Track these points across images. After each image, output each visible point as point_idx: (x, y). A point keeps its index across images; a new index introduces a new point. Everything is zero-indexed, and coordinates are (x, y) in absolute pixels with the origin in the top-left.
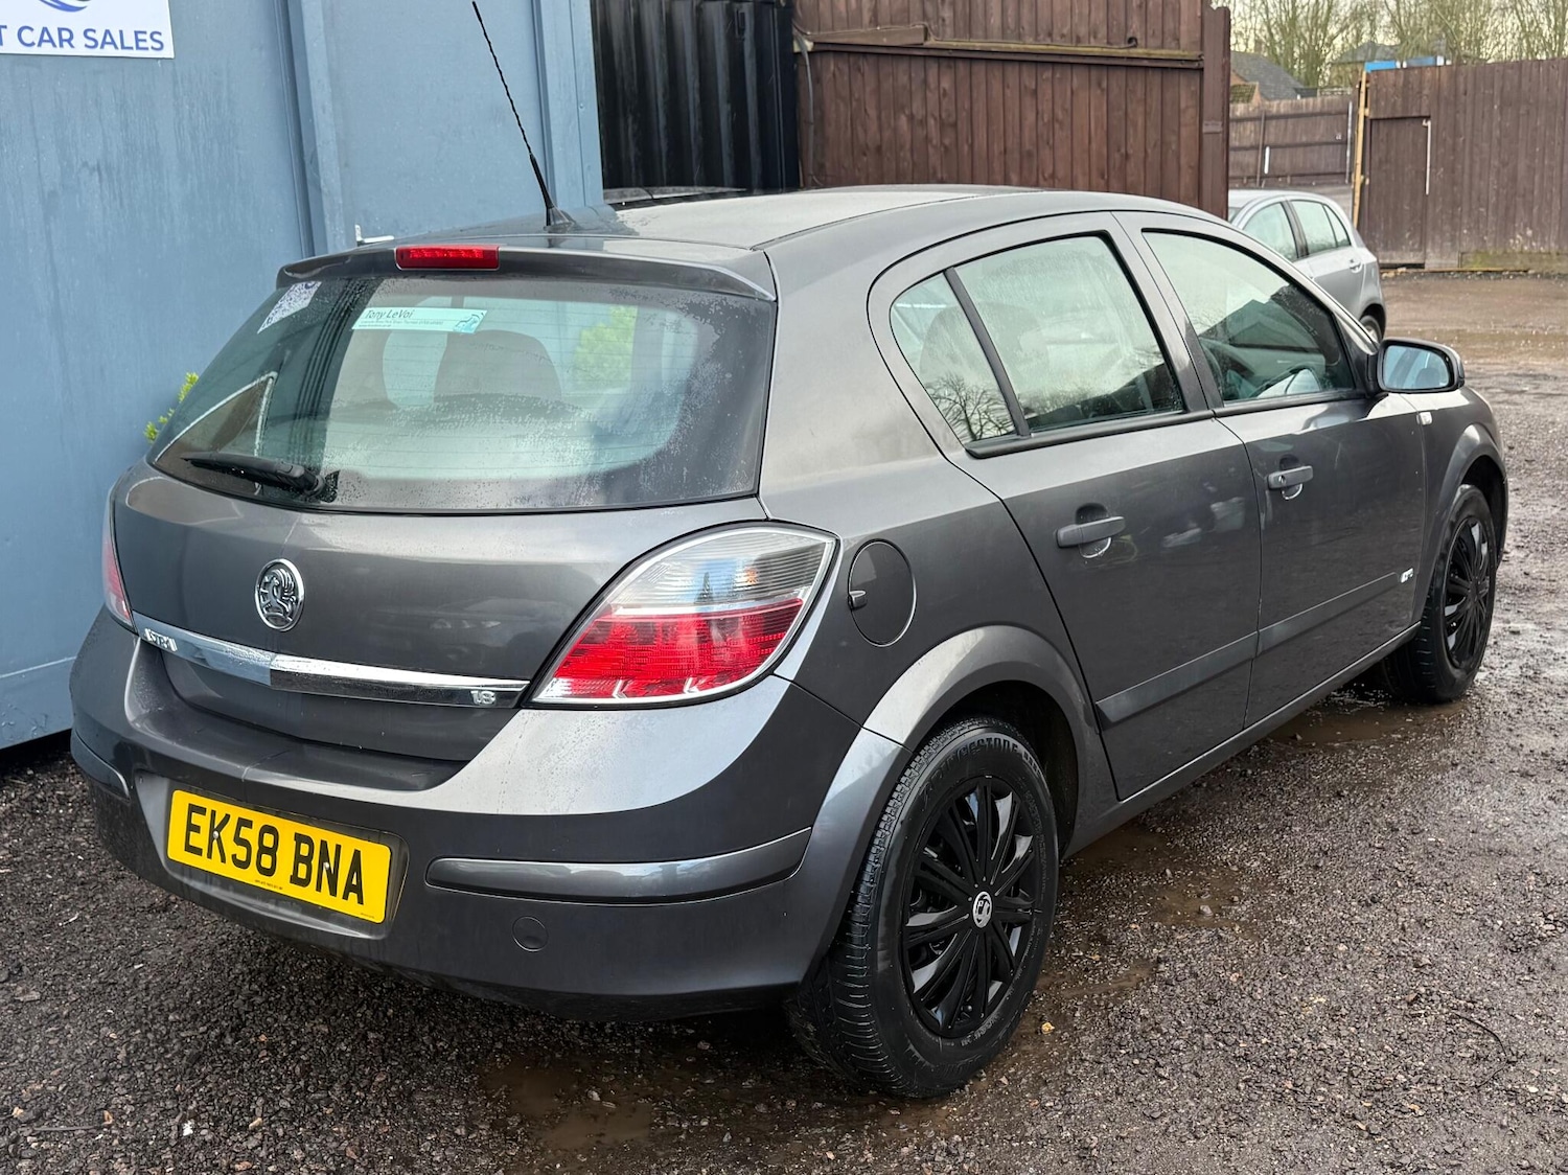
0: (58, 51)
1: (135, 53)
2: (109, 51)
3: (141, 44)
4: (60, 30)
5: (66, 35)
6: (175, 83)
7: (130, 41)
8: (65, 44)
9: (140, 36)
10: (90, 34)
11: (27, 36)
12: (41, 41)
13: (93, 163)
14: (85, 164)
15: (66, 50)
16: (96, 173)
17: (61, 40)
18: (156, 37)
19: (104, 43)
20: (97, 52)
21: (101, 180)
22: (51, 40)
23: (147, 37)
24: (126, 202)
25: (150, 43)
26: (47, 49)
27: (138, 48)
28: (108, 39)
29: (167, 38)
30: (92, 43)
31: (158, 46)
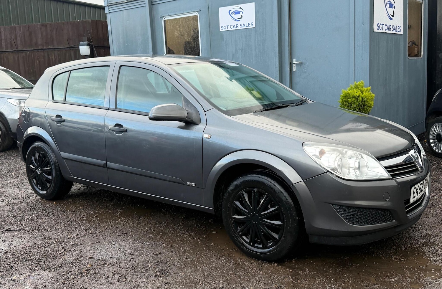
0: (236, 29)
1: (248, 27)
2: (244, 27)
3: (249, 25)
4: (236, 25)
5: (237, 26)
6: (255, 32)
7: (247, 25)
8: (237, 27)
9: (249, 24)
10: (241, 25)
11: (232, 27)
12: (234, 27)
13: (240, 48)
14: (239, 49)
15: (237, 28)
16: (241, 51)
17: (236, 27)
18: (252, 24)
19: (243, 26)
20: (242, 28)
21: (241, 52)
22: (235, 27)
23: (250, 24)
24: (245, 55)
25: (251, 25)
26: (234, 29)
27: (249, 26)
28: (244, 25)
29: (254, 24)
30: (241, 26)
31: (252, 25)
